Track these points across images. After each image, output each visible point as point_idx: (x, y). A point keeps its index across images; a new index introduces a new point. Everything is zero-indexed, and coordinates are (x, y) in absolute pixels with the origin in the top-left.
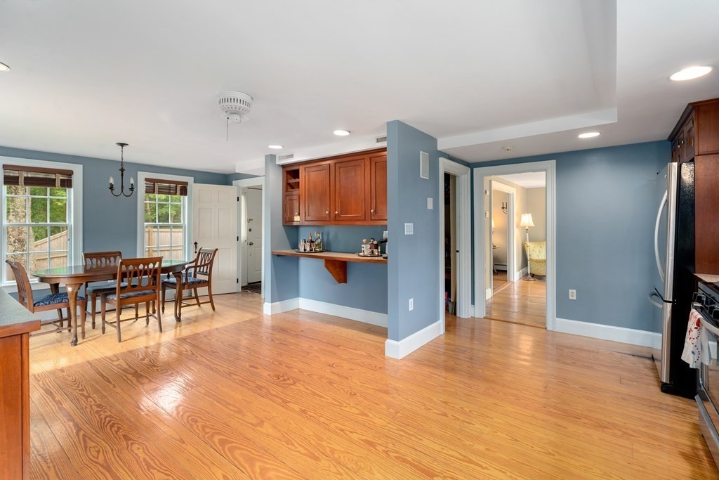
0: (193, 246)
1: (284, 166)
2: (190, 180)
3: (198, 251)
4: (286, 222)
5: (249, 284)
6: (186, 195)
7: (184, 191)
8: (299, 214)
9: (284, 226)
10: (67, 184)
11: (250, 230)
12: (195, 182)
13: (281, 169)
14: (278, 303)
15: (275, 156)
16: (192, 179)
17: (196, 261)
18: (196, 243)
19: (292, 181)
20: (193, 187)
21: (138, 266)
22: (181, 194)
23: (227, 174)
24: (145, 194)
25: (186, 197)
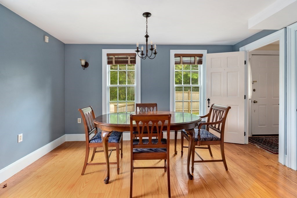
0: (206, 102)
2: (204, 52)
3: (210, 106)
5: (253, 135)
7: (200, 62)
10: (133, 62)
11: (254, 90)
16: (206, 51)
17: (209, 115)
18: (209, 100)
20: (207, 57)
21: (147, 122)
22: (198, 63)
23: (233, 45)
24: (175, 65)
25: (202, 65)
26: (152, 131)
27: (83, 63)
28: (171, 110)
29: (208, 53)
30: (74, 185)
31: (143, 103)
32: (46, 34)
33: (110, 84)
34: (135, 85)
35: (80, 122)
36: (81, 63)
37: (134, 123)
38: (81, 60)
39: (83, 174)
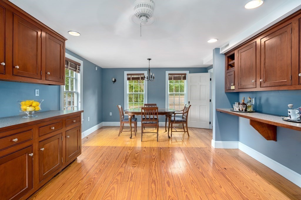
1: (225, 54)
2: (187, 72)
4: (227, 90)
6: (185, 79)
7: (185, 78)
8: (234, 85)
9: (226, 93)
10: (143, 79)
12: (189, 73)
13: (224, 56)
14: (221, 142)
15: (219, 48)
16: (188, 72)
18: (189, 102)
19: (231, 62)
20: (189, 75)
22: (183, 79)
23: (206, 67)
24: (169, 81)
25: (186, 80)
26: (150, 114)
27: (113, 80)
28: (166, 108)
29: (190, 73)
30: (116, 138)
31: (149, 103)
32: (96, 66)
33: (128, 93)
34: (144, 93)
35: (111, 115)
36: (112, 80)
37: (143, 111)
38: (112, 78)
39: (119, 136)
